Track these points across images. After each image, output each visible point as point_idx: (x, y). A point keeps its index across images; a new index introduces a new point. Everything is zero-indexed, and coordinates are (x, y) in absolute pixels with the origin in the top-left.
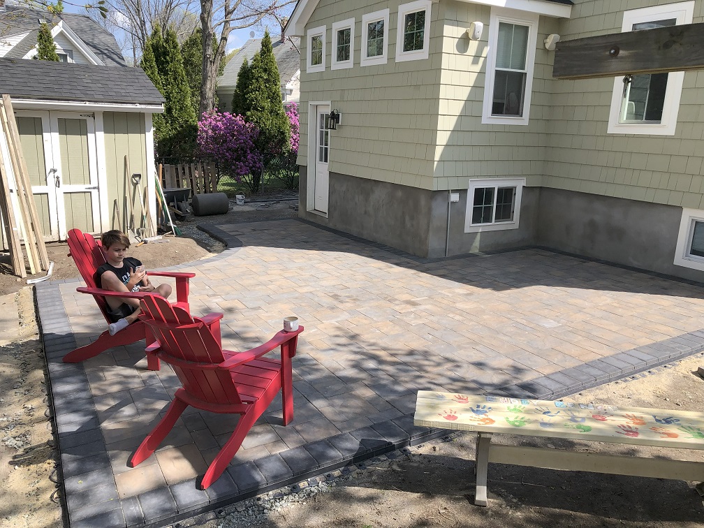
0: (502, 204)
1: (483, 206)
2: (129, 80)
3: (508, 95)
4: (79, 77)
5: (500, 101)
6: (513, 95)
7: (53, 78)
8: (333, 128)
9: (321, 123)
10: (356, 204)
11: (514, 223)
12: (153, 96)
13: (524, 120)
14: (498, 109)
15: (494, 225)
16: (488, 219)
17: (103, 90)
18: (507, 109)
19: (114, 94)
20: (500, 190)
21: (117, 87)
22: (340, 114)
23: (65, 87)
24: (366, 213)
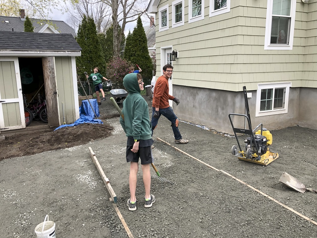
0: (278, 98)
1: (266, 100)
2: (64, 40)
3: (280, 32)
4: (36, 39)
5: (274, 36)
6: (282, 31)
7: (22, 40)
8: (174, 60)
9: (168, 58)
10: (188, 101)
11: (285, 109)
12: (75, 47)
13: (290, 47)
14: (274, 41)
15: (274, 111)
16: (269, 108)
17: (48, 45)
18: (279, 40)
19: (54, 47)
20: (276, 90)
21: (56, 43)
22: (178, 52)
23: (27, 44)
24: (194, 106)
